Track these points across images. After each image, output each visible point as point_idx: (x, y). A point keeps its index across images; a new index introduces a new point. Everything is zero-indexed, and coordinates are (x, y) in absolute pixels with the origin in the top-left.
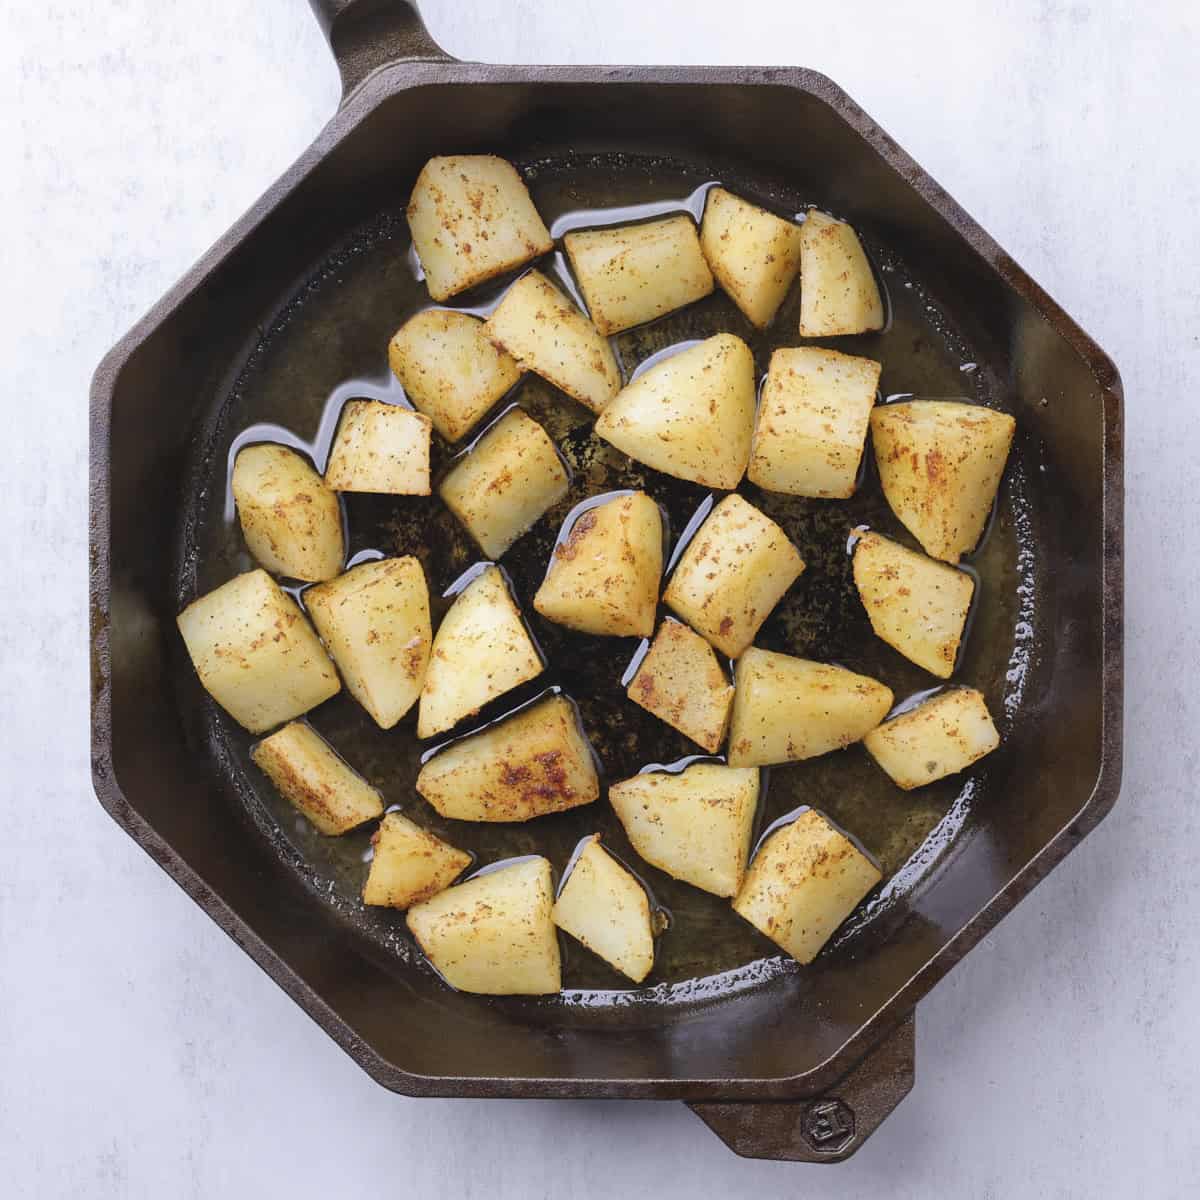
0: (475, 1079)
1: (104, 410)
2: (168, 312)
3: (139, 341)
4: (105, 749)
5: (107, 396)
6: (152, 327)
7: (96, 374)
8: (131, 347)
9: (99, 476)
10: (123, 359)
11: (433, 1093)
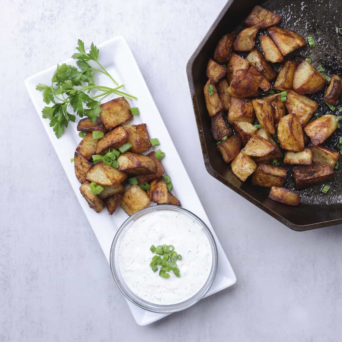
0: (316, 224)
1: (191, 74)
2: (202, 47)
3: (196, 55)
4: (208, 160)
5: (191, 71)
6: (199, 52)
7: (187, 66)
8: (194, 58)
9: (193, 91)
10: (193, 61)
11: (306, 229)
